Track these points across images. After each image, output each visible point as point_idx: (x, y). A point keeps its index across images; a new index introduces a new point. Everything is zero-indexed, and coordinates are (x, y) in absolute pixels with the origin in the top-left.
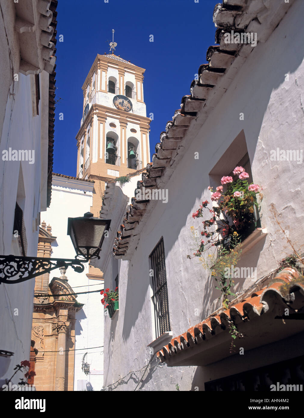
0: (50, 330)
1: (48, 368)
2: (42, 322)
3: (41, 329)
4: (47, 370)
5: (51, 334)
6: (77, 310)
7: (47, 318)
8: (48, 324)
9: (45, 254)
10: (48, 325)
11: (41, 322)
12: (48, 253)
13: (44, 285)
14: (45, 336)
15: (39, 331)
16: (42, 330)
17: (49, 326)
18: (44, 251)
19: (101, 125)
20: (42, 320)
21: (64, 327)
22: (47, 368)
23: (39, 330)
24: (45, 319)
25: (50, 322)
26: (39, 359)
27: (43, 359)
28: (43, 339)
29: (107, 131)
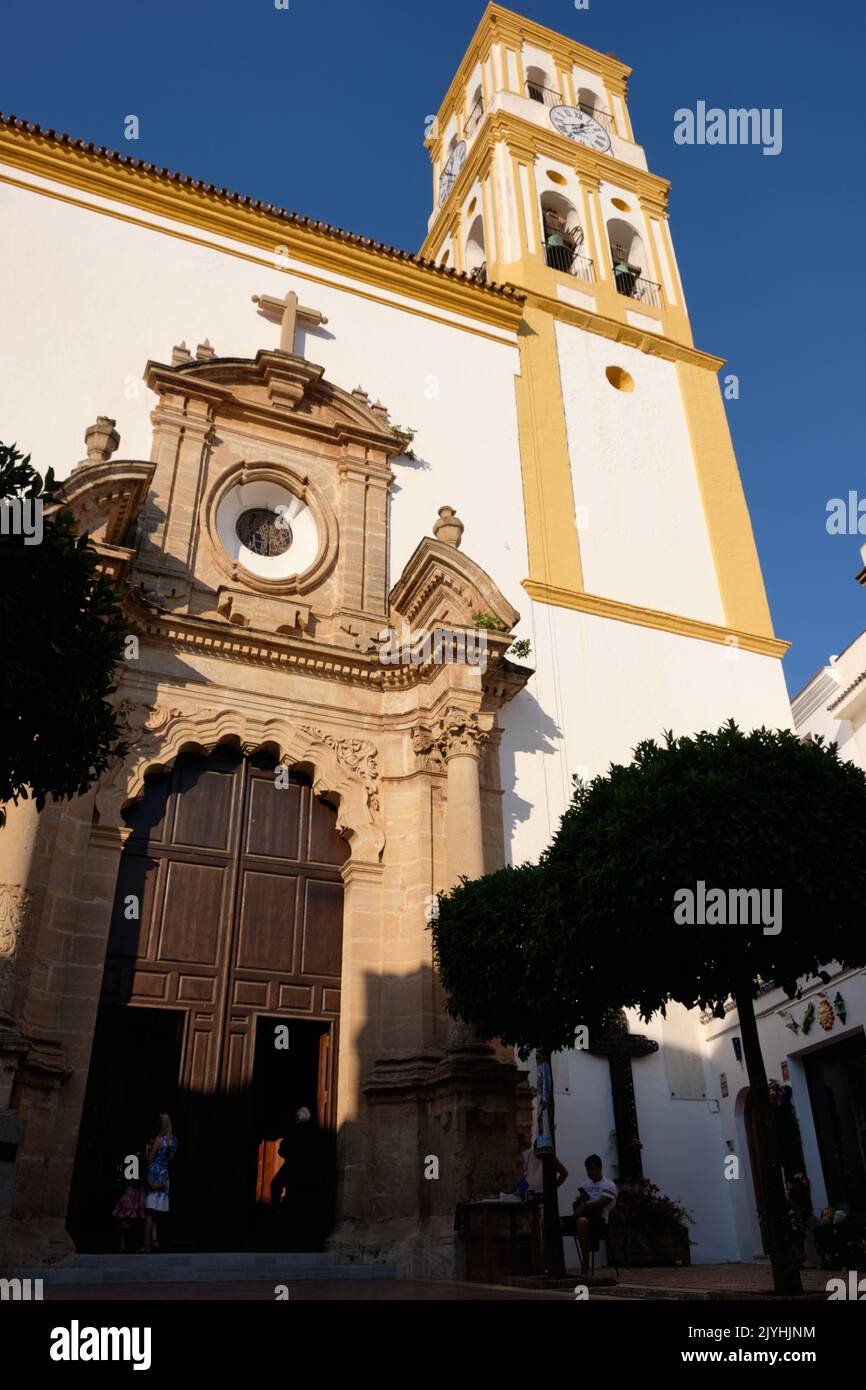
0: (405, 758)
1: (405, 907)
2: (370, 727)
3: (367, 751)
4: (401, 915)
5: (407, 773)
6: (504, 692)
7: (390, 712)
8: (395, 737)
9: (370, 488)
10: (395, 742)
11: (366, 726)
12: (384, 489)
13: (372, 593)
14: (383, 779)
15: (360, 760)
16: (373, 756)
17: (399, 743)
18: (367, 479)
19: (523, 171)
20: (367, 719)
21: (471, 731)
22: (401, 910)
23: (359, 755)
24: (381, 717)
25: (401, 727)
26: (364, 871)
27: (380, 873)
28: (377, 793)
29: (540, 191)
